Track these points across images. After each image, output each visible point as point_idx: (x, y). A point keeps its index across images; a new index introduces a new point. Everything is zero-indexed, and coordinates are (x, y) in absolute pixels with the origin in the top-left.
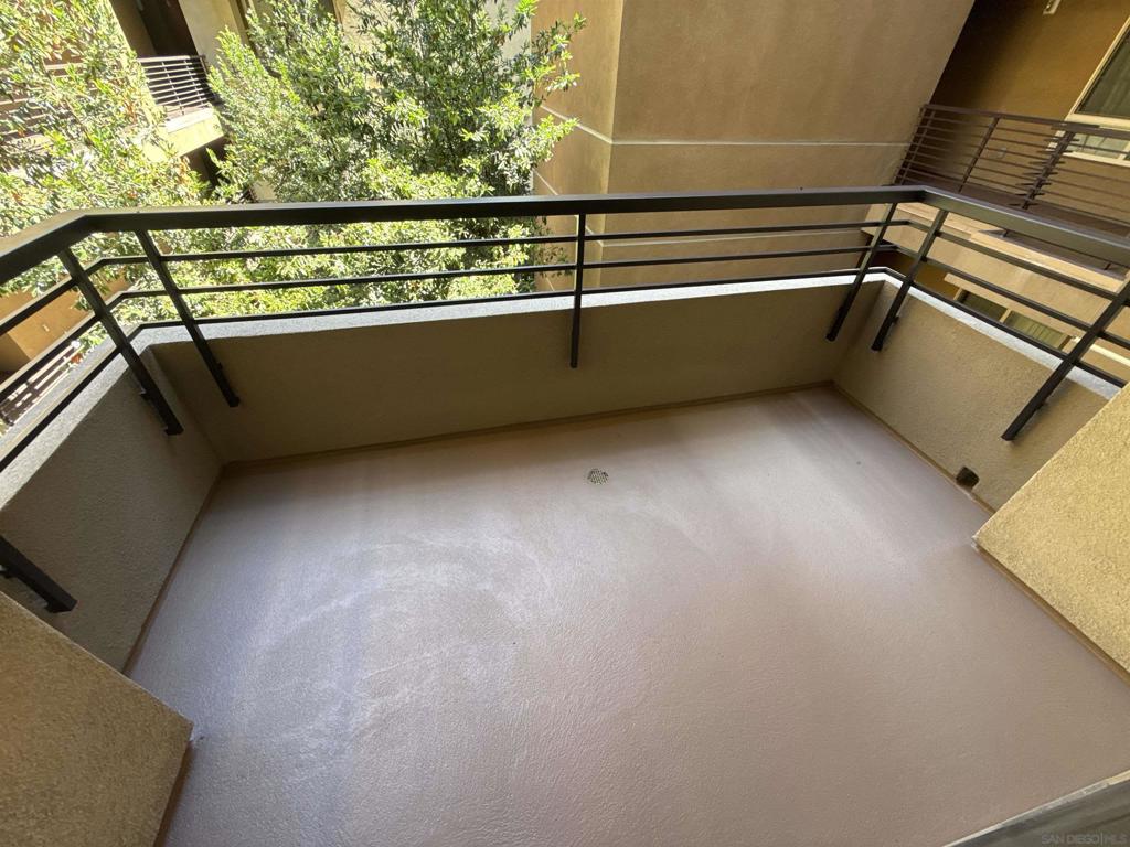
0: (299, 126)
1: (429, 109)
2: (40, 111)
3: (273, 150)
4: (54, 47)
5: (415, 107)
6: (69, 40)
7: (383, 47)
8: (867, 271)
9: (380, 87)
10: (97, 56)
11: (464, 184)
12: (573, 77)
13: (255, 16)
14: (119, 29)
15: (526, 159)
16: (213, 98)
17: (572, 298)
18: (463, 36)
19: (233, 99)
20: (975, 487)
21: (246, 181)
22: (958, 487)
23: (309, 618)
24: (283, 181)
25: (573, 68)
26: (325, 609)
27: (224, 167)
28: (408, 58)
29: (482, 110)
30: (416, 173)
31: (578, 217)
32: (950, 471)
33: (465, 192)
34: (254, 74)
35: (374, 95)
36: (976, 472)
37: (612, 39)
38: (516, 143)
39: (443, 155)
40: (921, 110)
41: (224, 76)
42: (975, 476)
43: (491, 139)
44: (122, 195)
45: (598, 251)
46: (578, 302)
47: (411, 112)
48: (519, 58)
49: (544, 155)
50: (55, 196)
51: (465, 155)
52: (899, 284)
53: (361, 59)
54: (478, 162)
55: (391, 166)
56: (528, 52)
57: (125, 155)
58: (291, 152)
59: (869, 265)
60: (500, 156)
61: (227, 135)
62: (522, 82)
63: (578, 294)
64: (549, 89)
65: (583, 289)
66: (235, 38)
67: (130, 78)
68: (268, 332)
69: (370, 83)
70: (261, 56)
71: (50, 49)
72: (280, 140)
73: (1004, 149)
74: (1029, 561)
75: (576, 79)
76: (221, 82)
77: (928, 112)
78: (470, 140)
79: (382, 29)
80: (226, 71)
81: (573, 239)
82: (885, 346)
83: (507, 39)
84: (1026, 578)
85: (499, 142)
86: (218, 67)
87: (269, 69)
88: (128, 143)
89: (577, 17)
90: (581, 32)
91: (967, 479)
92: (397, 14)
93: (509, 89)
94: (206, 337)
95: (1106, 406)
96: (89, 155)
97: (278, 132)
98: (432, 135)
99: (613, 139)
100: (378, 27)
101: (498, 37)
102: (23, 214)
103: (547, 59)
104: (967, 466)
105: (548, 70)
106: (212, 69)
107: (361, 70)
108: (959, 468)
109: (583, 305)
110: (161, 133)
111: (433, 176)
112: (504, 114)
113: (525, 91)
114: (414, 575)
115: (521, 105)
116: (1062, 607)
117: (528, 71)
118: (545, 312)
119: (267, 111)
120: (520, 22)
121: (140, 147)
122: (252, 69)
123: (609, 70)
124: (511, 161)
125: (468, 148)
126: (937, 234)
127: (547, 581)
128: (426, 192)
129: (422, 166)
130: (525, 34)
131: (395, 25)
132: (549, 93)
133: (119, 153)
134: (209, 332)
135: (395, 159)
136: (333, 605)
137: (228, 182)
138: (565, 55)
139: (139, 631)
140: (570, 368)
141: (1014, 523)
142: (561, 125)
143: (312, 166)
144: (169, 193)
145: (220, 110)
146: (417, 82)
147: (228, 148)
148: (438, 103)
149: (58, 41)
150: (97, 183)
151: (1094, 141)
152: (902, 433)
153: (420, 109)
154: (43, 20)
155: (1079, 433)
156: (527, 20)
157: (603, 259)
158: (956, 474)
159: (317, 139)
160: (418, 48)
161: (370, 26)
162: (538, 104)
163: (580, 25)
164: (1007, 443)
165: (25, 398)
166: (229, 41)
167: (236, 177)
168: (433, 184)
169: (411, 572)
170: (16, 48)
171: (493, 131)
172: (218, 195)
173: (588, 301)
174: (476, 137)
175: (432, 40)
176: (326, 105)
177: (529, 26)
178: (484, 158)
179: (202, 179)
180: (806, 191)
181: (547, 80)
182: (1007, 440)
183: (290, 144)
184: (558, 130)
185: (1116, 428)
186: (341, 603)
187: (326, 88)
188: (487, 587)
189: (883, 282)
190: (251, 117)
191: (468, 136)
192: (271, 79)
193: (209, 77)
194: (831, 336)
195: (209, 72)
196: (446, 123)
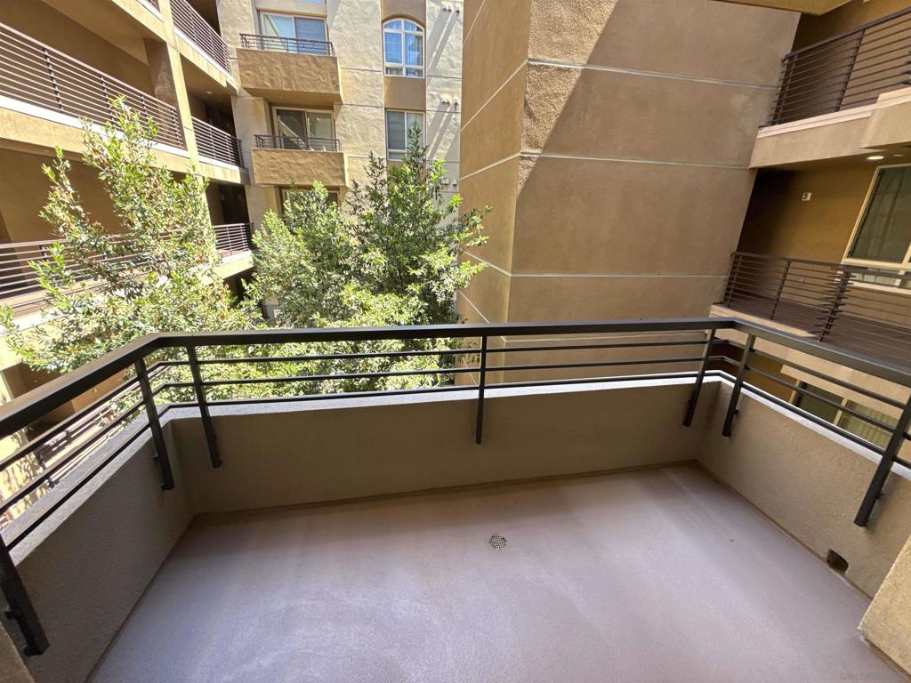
0: (303, 262)
1: (387, 255)
2: (146, 260)
3: (283, 276)
4: (168, 225)
5: (379, 255)
6: (178, 223)
7: (364, 223)
8: (703, 375)
9: (358, 243)
10: (191, 230)
11: (408, 301)
12: (484, 238)
13: (289, 204)
14: (208, 216)
15: (451, 286)
16: (252, 247)
17: (477, 392)
18: (415, 216)
19: (265, 248)
20: (847, 572)
21: (261, 297)
22: (831, 570)
24: (286, 295)
25: (484, 233)
26: (247, 668)
27: (249, 288)
28: (379, 227)
29: (423, 257)
30: (374, 293)
31: (481, 338)
32: (819, 553)
33: (408, 306)
34: (281, 234)
35: (355, 248)
36: (844, 557)
37: (510, 217)
38: (444, 276)
39: (395, 283)
40: (732, 255)
41: (262, 234)
42: (845, 561)
43: (428, 273)
44: (179, 308)
46: (482, 394)
47: (377, 258)
48: (450, 228)
49: (465, 284)
50: (138, 309)
51: (409, 282)
52: (733, 385)
53: (350, 229)
54: (418, 287)
55: (358, 289)
56: (456, 223)
57: (189, 283)
58: (294, 277)
60: (433, 284)
61: (254, 267)
62: (451, 240)
63: (482, 389)
64: (468, 245)
65: (486, 385)
66: (274, 215)
67: (206, 240)
68: (255, 412)
69: (354, 242)
70: (287, 224)
71: (165, 227)
72: (289, 270)
73: (801, 281)
75: (486, 240)
76: (259, 239)
77: (737, 257)
78: (414, 274)
79: (365, 213)
80: (264, 232)
81: (477, 352)
82: (732, 433)
83: (442, 217)
85: (432, 275)
86: (261, 230)
87: (291, 231)
88: (193, 276)
89: (487, 207)
90: (489, 214)
91: (837, 563)
92: (375, 205)
93: (442, 245)
94: (212, 415)
96: (167, 284)
97: (289, 266)
98: (390, 270)
99: (513, 272)
101: (437, 217)
102: (114, 320)
103: (467, 229)
104: (834, 550)
105: (468, 235)
106: (256, 231)
107: (349, 234)
108: (826, 551)
109: (486, 396)
110: (215, 269)
111: (387, 296)
112: (438, 260)
113: (453, 246)
114: (330, 635)
115: (449, 254)
117: (455, 236)
118: (457, 401)
119: (284, 253)
120: (451, 209)
121: (200, 278)
122: (281, 231)
123: (509, 235)
124: (441, 286)
125: (414, 279)
126: (752, 350)
127: (448, 650)
128: (381, 306)
129: (379, 289)
130: (454, 215)
131: (372, 211)
132: (468, 247)
133: (186, 282)
134: (214, 411)
135: (362, 285)
136: (255, 663)
137: (250, 298)
138: (479, 227)
140: (476, 445)
141: (892, 616)
142: (476, 267)
143: (305, 286)
144: (210, 305)
145: (254, 253)
146: (383, 241)
147: (254, 274)
148: (395, 252)
149: (171, 223)
150: (167, 300)
151: (869, 278)
153: (383, 256)
154: (166, 213)
156: (455, 209)
158: (826, 556)
159: (312, 269)
161: (357, 212)
162: (460, 254)
163: (489, 211)
164: (862, 529)
165: (60, 445)
166: (271, 217)
167: (256, 296)
168: (386, 300)
169: (328, 632)
170: (146, 227)
171: (429, 268)
172: (241, 306)
173: (488, 394)
174: (418, 273)
176: (321, 252)
177: (457, 212)
178: (423, 285)
179: (232, 296)
180: (644, 321)
181: (467, 240)
182: (860, 526)
183: (295, 273)
184: (474, 269)
186: (262, 662)
187: (325, 245)
188: (394, 655)
189: (720, 382)
190: (274, 257)
191: (412, 272)
192: (291, 236)
193: (254, 235)
194: (687, 422)
195: (254, 233)
196: (398, 264)
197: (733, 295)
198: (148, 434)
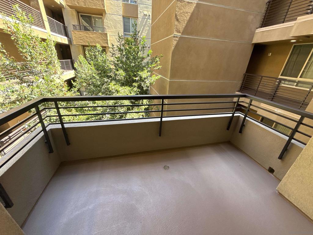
0: (94, 75)
3: (86, 80)
4: (41, 59)
5: (122, 72)
6: (45, 58)
7: (117, 60)
8: (234, 113)
9: (114, 67)
10: (50, 61)
11: (133, 89)
12: (160, 66)
13: (87, 52)
14: (57, 56)
15: (148, 84)
16: (74, 68)
18: (135, 58)
19: (79, 69)
20: (274, 173)
21: (79, 87)
22: (269, 173)
23: (79, 212)
24: (88, 87)
26: (84, 209)
27: (74, 84)
28: (122, 62)
29: (138, 73)
30: (121, 86)
31: (162, 100)
32: (266, 168)
33: (133, 91)
35: (113, 69)
36: (273, 169)
37: (169, 59)
38: (146, 80)
39: (128, 82)
40: (243, 74)
41: (78, 64)
43: (140, 79)
44: (48, 90)
45: (166, 108)
46: (161, 119)
47: (122, 74)
48: (148, 62)
49: (153, 83)
50: (32, 91)
51: (133, 82)
52: (244, 116)
53: (111, 62)
54: (137, 84)
55: (115, 85)
56: (150, 61)
57: (51, 81)
58: (91, 80)
59: (235, 111)
60: (142, 83)
61: (76, 76)
62: (148, 67)
63: (161, 118)
64: (154, 69)
65: (163, 116)
66: (82, 56)
67: (57, 65)
68: (81, 126)
69: (112, 67)
70: (87, 60)
71: (40, 59)
72: (89, 78)
73: (265, 83)
74: (294, 197)
77: (245, 75)
78: (135, 79)
79: (117, 56)
80: (79, 63)
81: (161, 105)
82: (242, 132)
83: (145, 59)
84: (294, 203)
85: (142, 80)
86: (77, 62)
87: (89, 63)
88: (53, 79)
89: (161, 55)
90: (162, 58)
91: (271, 170)
92: (120, 53)
93: (145, 69)
94: (65, 127)
95: (303, 151)
96: (43, 81)
97: (88, 76)
98: (126, 78)
99: (170, 80)
100: (116, 56)
101: (143, 58)
102: (23, 94)
103: (154, 63)
104: (270, 166)
105: (154, 65)
106: (76, 63)
107: (111, 64)
108: (268, 167)
109: (163, 120)
110: (61, 76)
111: (125, 87)
112: (144, 74)
113: (149, 69)
115: (148, 72)
116: (307, 213)
117: (150, 65)
118: (153, 122)
119: (86, 71)
120: (148, 56)
121: (55, 80)
122: (85, 63)
123: (168, 65)
124: (145, 84)
125: (135, 81)
126: (251, 105)
127: (151, 201)
129: (123, 85)
130: (149, 58)
131: (119, 55)
132: (154, 70)
133: (50, 81)
135: (116, 83)
136: (87, 208)
137: (75, 87)
138: (158, 62)
139: (28, 215)
140: (159, 137)
141: (287, 185)
143: (95, 84)
144: (60, 90)
145: (75, 71)
146: (123, 67)
147: (75, 79)
148: (128, 71)
149: (42, 58)
150: (43, 87)
151: (287, 82)
152: (251, 156)
153: (124, 72)
154: (40, 54)
155: (298, 158)
156: (150, 55)
157: (167, 109)
158: (268, 169)
159: (98, 78)
160: (124, 59)
161: (114, 56)
162: (152, 72)
163: (162, 56)
164: (280, 160)
166: (81, 57)
167: (77, 86)
168: (125, 89)
169: (111, 197)
170: (33, 59)
171: (141, 77)
172: (72, 90)
173: (164, 119)
174: (137, 79)
175: (128, 58)
176: (101, 71)
178: (138, 83)
179: (68, 87)
180: (217, 95)
181: (154, 67)
182: (280, 159)
183: (91, 79)
184: (157, 78)
185: (307, 157)
186: (89, 207)
187: (102, 68)
188: (134, 203)
189: (239, 116)
190: (83, 73)
191: (134, 78)
192: (89, 65)
193: (74, 64)
194: (228, 129)
196: (129, 75)
197: (243, 88)
198: (42, 134)
